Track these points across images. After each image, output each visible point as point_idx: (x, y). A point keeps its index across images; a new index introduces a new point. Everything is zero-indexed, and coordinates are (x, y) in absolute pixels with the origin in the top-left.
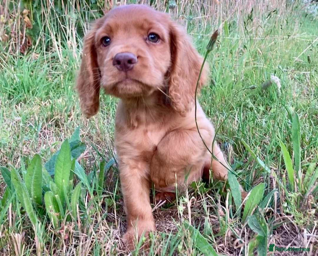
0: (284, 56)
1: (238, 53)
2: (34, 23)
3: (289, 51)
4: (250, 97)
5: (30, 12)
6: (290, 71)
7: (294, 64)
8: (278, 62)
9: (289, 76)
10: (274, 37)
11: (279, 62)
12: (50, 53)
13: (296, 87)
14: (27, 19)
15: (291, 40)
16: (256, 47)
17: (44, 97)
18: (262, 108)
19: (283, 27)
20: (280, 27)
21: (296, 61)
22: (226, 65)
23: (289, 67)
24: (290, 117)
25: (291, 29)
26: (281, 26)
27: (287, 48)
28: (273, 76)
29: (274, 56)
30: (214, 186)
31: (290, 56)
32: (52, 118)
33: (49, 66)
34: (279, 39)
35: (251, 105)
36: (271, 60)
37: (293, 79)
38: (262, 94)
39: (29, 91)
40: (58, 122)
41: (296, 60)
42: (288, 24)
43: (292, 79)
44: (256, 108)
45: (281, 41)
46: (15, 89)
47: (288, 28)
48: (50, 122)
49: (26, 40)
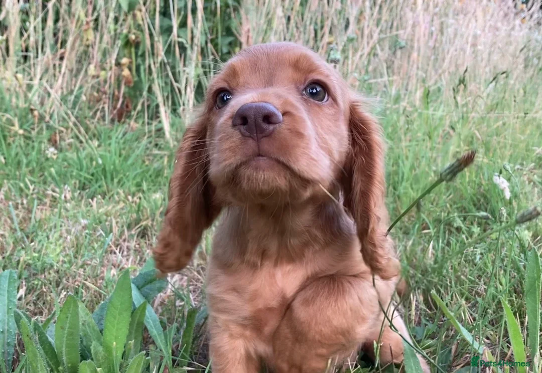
0: (518, 145)
1: (442, 137)
2: (136, 79)
3: (526, 136)
4: (457, 208)
5: (131, 63)
6: (527, 169)
7: (534, 159)
8: (508, 153)
9: (525, 178)
10: (503, 113)
11: (510, 153)
12: (155, 123)
13: (536, 196)
14: (126, 72)
15: (529, 121)
16: (472, 129)
17: (133, 189)
18: (476, 230)
19: (518, 99)
20: (513, 99)
21: (537, 154)
22: (422, 155)
23: (525, 163)
24: (523, 249)
25: (531, 102)
26: (515, 97)
27: (523, 133)
28: (498, 177)
29: (501, 144)
30: (381, 370)
31: (527, 145)
32: (138, 224)
33: (150, 143)
34: (511, 118)
35: (459, 222)
36: (495, 150)
37: (532, 183)
38: (478, 205)
39: (112, 179)
40: (147, 230)
41: (537, 152)
42: (527, 94)
43: (529, 182)
44: (468, 227)
45: (515, 121)
46: (93, 175)
47: (525, 102)
48: (134, 230)
49: (123, 103)
